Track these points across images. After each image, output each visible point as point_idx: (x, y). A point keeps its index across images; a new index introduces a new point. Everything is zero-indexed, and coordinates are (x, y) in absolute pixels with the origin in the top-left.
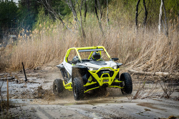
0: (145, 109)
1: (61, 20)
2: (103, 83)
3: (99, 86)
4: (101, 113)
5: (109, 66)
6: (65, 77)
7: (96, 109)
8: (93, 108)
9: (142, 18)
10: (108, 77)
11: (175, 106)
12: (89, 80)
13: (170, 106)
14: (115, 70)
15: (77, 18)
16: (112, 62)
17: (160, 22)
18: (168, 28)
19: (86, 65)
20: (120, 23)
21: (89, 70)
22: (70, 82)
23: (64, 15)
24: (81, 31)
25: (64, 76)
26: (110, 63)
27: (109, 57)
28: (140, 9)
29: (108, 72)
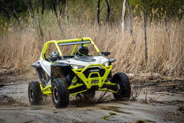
0: (110, 113)
1: (16, 18)
2: (92, 85)
3: (87, 89)
4: (62, 118)
5: (99, 62)
6: (43, 79)
7: (58, 114)
8: (54, 113)
9: (104, 15)
10: (98, 76)
11: (141, 110)
12: (74, 81)
13: (137, 110)
14: (107, 68)
15: (34, 15)
16: (102, 57)
17: (123, 19)
18: (132, 26)
19: (69, 62)
20: (81, 20)
21: (73, 69)
22: (49, 85)
23: (19, 12)
24: (39, 30)
25: (41, 77)
26: (100, 59)
27: (98, 51)
28: (101, 5)
29: (98, 70)
